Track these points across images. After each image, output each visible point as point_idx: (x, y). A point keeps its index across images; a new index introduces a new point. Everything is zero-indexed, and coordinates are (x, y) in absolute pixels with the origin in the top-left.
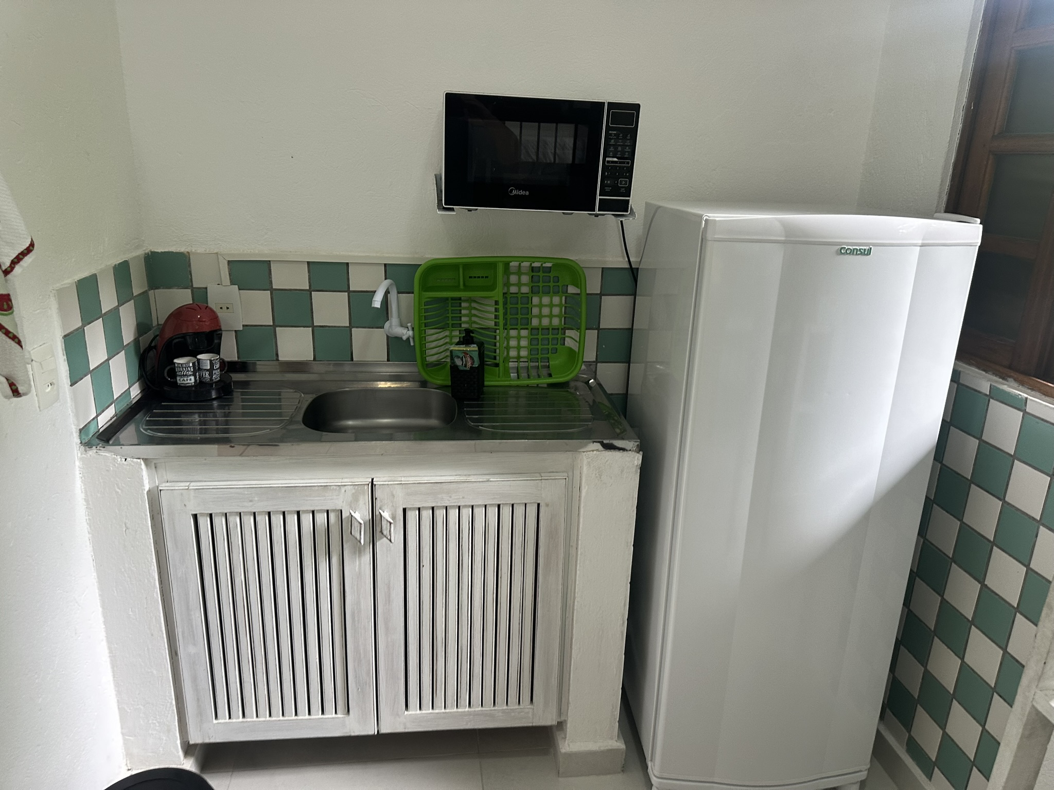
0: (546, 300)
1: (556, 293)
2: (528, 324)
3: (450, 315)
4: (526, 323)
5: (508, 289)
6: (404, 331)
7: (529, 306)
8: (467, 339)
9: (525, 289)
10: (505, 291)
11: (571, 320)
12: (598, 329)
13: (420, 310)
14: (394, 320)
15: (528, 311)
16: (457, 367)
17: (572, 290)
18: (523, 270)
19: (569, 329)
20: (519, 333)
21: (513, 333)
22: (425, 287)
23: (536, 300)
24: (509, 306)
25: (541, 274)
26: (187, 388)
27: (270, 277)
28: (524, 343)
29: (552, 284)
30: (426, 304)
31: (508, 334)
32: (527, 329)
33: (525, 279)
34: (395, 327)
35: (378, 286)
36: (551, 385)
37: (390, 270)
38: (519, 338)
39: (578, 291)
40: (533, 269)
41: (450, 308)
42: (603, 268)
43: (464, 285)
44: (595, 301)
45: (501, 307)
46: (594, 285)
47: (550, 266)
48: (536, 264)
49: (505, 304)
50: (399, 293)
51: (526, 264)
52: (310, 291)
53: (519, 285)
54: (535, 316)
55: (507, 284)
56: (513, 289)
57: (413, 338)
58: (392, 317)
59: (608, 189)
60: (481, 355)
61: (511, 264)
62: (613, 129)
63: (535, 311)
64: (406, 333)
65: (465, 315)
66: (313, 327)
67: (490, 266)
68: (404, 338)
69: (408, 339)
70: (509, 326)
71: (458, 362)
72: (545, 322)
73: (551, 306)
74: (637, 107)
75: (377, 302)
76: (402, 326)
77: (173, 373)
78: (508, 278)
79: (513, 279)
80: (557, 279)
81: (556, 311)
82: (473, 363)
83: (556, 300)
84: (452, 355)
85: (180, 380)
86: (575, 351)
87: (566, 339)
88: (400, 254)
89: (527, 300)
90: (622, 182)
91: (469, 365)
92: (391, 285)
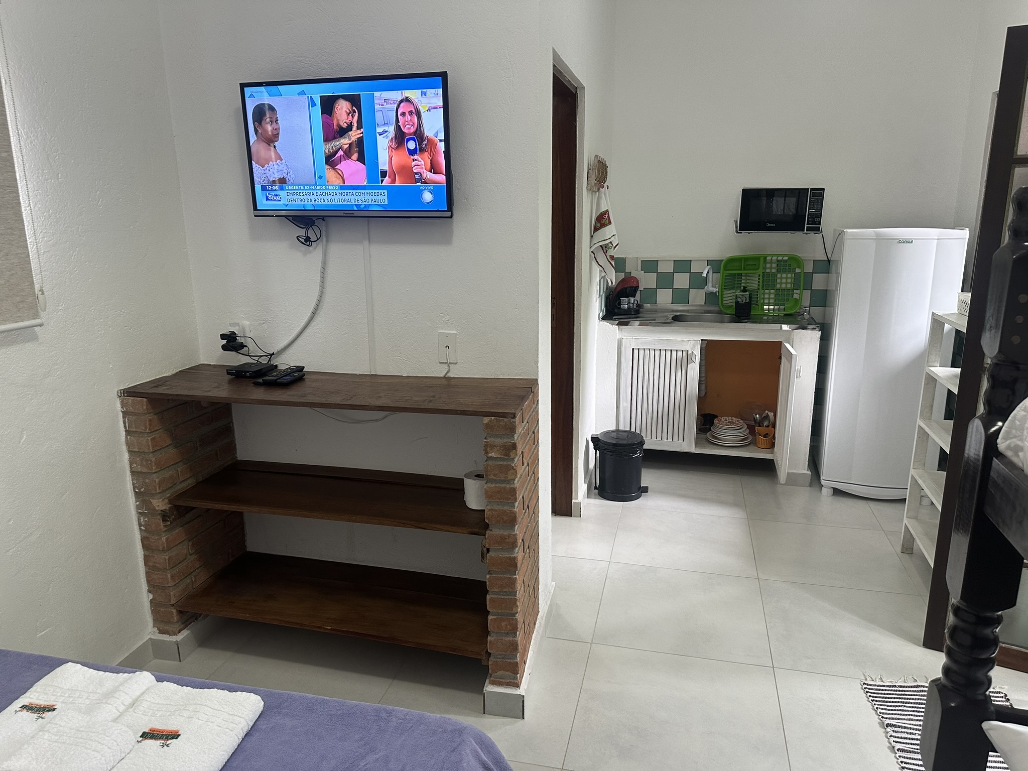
0: (784, 275)
1: (790, 272)
2: (774, 287)
3: (736, 283)
4: (773, 287)
5: (765, 270)
6: (714, 289)
7: (776, 278)
8: (745, 290)
9: (774, 271)
10: (764, 271)
11: (796, 286)
12: (811, 290)
13: (722, 279)
14: (710, 284)
15: (775, 281)
16: (738, 302)
17: (798, 270)
18: (773, 261)
19: (795, 289)
20: (770, 291)
21: (767, 291)
22: (725, 269)
23: (779, 276)
24: (765, 278)
25: (782, 263)
26: (624, 309)
27: (657, 267)
28: (772, 296)
29: (787, 268)
30: (726, 276)
31: (764, 292)
32: (774, 289)
33: (774, 265)
34: (710, 288)
35: (704, 270)
36: (785, 315)
37: (709, 262)
38: (770, 294)
39: (800, 271)
40: (778, 261)
41: (736, 279)
42: (814, 260)
43: (744, 268)
44: (809, 277)
45: (761, 277)
46: (809, 268)
47: (787, 259)
48: (780, 258)
49: (763, 277)
50: (713, 273)
51: (774, 258)
52: (673, 273)
53: (771, 268)
54: (779, 283)
55: (765, 268)
56: (768, 271)
57: (718, 292)
58: (709, 283)
59: (810, 222)
60: (750, 297)
61: (767, 258)
62: (813, 198)
63: (779, 281)
64: (715, 290)
65: (743, 283)
66: (673, 289)
67: (757, 259)
68: (714, 292)
69: (716, 292)
70: (765, 288)
71: (739, 300)
72: (784, 286)
73: (787, 278)
74: (823, 189)
75: (704, 275)
76: (713, 287)
77: (620, 304)
78: (766, 265)
79: (768, 265)
80: (790, 265)
81: (789, 281)
82: (746, 300)
83: (789, 275)
84: (737, 297)
85: (622, 306)
86: (797, 299)
87: (794, 294)
88: (715, 255)
89: (775, 275)
90: (817, 220)
91: (744, 301)
92: (710, 268)
